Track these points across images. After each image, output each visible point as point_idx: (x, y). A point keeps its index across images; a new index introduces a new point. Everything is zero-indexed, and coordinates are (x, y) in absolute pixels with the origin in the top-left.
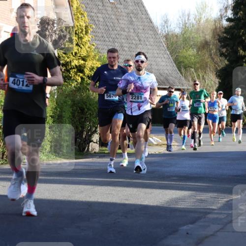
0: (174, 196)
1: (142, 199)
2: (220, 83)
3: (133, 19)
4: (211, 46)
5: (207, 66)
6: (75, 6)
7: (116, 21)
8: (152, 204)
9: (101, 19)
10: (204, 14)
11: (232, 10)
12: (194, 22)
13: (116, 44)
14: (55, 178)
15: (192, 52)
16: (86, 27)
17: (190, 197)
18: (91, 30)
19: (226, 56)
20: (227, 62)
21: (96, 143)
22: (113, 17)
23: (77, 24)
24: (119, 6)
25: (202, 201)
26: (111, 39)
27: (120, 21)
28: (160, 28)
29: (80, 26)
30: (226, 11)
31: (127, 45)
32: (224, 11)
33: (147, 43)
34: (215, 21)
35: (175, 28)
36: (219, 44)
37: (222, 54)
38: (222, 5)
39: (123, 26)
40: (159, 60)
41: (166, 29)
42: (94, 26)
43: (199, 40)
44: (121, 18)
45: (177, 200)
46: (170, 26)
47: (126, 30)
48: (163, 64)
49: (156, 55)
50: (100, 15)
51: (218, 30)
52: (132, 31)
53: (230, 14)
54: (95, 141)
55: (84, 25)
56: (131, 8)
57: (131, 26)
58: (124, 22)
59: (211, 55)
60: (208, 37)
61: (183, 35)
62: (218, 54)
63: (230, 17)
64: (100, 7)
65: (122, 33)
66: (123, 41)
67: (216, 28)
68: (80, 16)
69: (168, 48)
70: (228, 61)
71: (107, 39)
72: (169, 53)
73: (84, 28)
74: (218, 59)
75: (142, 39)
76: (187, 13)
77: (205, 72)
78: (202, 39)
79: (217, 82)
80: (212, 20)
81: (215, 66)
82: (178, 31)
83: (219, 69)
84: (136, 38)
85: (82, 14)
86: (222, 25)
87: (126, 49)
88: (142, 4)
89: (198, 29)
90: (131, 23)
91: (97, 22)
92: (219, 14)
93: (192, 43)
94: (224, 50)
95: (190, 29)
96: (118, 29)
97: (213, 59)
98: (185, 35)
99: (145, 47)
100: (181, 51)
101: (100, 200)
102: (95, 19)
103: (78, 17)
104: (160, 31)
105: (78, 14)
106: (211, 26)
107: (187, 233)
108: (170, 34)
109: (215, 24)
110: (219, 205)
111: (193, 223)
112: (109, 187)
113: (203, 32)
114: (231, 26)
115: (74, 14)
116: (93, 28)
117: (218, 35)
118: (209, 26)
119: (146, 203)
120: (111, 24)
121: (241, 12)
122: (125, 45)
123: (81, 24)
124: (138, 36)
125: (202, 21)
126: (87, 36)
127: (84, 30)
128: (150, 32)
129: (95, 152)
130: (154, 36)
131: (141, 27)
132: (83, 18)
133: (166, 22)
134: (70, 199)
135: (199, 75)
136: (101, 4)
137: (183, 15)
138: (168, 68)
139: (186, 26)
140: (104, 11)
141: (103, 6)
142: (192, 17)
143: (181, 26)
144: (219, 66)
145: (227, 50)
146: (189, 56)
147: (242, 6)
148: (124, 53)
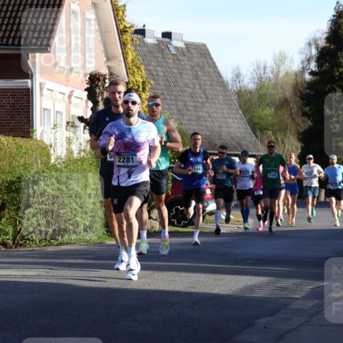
0: (249, 283)
1: (211, 287)
2: (302, 148)
3: (199, 73)
4: (291, 104)
5: (287, 129)
6: (130, 58)
7: (179, 75)
8: (222, 293)
9: (161, 74)
10: (283, 67)
11: (316, 62)
12: (271, 75)
13: (179, 102)
14: (108, 262)
15: (269, 111)
16: (144, 83)
17: (268, 283)
18: (149, 86)
19: (309, 117)
20: (310, 124)
21: (156, 220)
22: (175, 71)
23: (132, 79)
24: (181, 58)
25: (282, 288)
26: (172, 97)
27: (183, 75)
28: (230, 83)
29: (136, 81)
30: (309, 63)
31: (191, 104)
32: (307, 63)
33: (216, 101)
34: (296, 75)
35: (248, 82)
36: (301, 102)
37: (305, 114)
38: (304, 56)
39: (187, 81)
40: (230, 120)
41: (238, 84)
42: (152, 82)
43: (277, 97)
44: (185, 72)
45: (252, 288)
46: (243, 81)
47: (191, 86)
48: (235, 125)
49: (227, 115)
50: (159, 69)
51: (300, 86)
52: (197, 86)
53: (313, 66)
54: (154, 218)
55: (141, 80)
56: (196, 60)
57: (196, 82)
58: (187, 77)
59: (291, 115)
60: (288, 94)
61: (259, 92)
62: (300, 113)
63: (314, 70)
64: (159, 59)
65: (186, 89)
66: (187, 98)
67: (297, 84)
68: (136, 70)
69: (240, 106)
70: (312, 121)
71: (168, 97)
72: (241, 112)
73: (140, 84)
74: (299, 120)
75: (210, 97)
76: (262, 66)
77: (285, 136)
78: (281, 96)
79: (299, 147)
80: (292, 73)
81: (296, 128)
82: (251, 86)
83: (301, 130)
84: (203, 96)
85: (138, 68)
86: (305, 79)
87: (190, 108)
88: (209, 55)
89: (276, 85)
90: (197, 77)
91: (156, 77)
92: (301, 66)
93: (269, 101)
94: (307, 109)
95: (266, 84)
96: (181, 84)
97: (293, 119)
98: (260, 92)
99: (212, 106)
100: (255, 110)
101: (161, 288)
102: (154, 73)
103: (134, 72)
104: (230, 87)
105: (134, 68)
106: (291, 81)
107: (266, 327)
108: (243, 90)
109: (296, 79)
110: (303, 294)
111: (271, 315)
112: (172, 273)
113: (282, 88)
114: (315, 81)
115: (129, 68)
116: (151, 84)
117: (300, 92)
118: (289, 81)
119: (216, 291)
120: (173, 79)
121: (327, 64)
122: (189, 103)
123: (138, 79)
124: (205, 93)
125: (281, 75)
126: (144, 94)
127: (141, 86)
128: (219, 88)
129: (155, 232)
130: (223, 93)
131: (208, 83)
132: (140, 73)
133: (238, 76)
134: (125, 287)
135: (277, 139)
136: (161, 56)
137: (258, 67)
138: (241, 130)
139: (261, 81)
140: (164, 64)
141: (163, 57)
142: (268, 70)
143: (256, 80)
144: (301, 128)
145: (311, 109)
146: (266, 116)
147: (328, 57)
148: (188, 113)
